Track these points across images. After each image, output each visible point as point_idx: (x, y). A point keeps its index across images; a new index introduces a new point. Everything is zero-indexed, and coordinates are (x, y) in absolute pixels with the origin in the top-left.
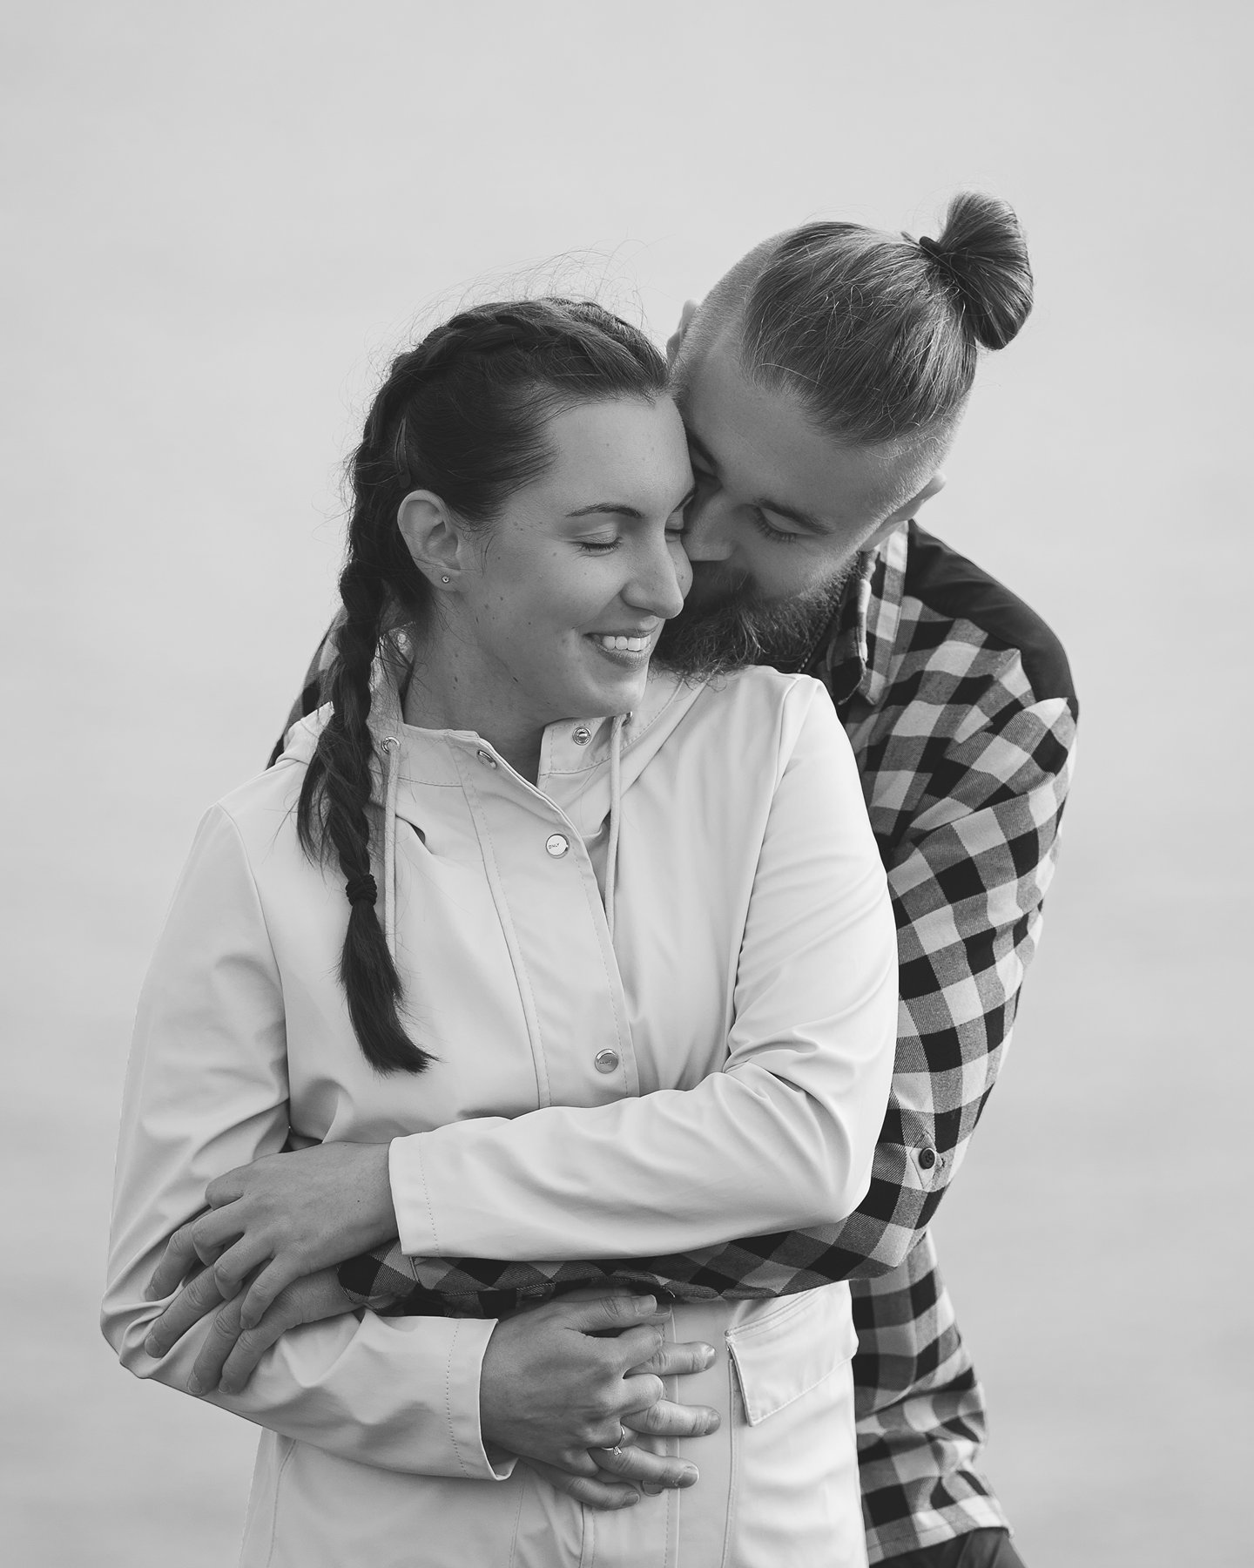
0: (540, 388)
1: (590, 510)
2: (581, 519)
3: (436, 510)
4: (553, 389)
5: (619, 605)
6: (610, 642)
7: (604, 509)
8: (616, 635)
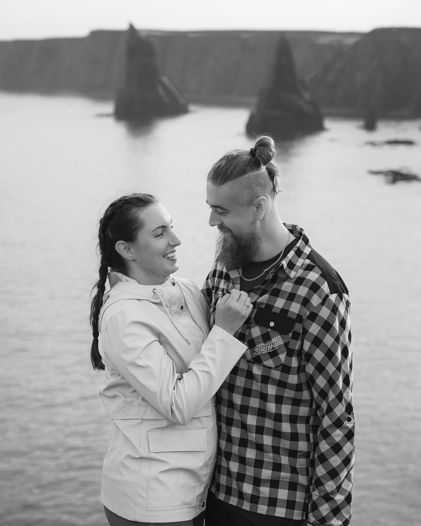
0: (134, 210)
1: (156, 229)
2: (155, 231)
3: (123, 244)
4: (137, 209)
5: (169, 247)
6: (169, 255)
7: (159, 228)
8: (170, 253)
